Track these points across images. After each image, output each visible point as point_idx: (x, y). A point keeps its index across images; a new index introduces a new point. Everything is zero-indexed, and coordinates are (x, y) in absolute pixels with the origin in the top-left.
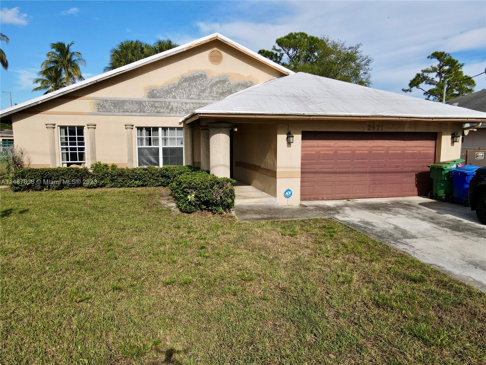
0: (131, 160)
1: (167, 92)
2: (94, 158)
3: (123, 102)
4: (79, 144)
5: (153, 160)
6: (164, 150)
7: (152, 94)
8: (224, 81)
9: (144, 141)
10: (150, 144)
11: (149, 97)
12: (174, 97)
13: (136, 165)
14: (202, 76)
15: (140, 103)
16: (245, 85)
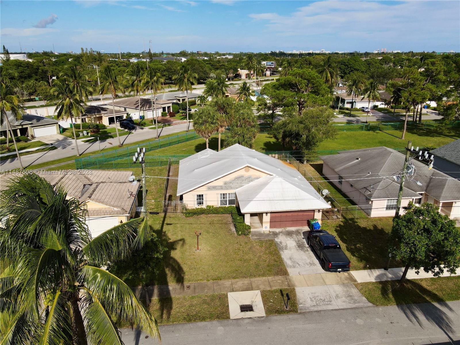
0: (218, 203)
1: (230, 182)
2: (206, 203)
3: (216, 187)
4: (202, 200)
5: (225, 203)
6: (229, 200)
7: (225, 183)
8: (250, 177)
9: (222, 198)
10: (224, 199)
11: (224, 184)
12: (233, 184)
13: (219, 205)
14: (242, 176)
15: (221, 186)
16: (257, 178)
